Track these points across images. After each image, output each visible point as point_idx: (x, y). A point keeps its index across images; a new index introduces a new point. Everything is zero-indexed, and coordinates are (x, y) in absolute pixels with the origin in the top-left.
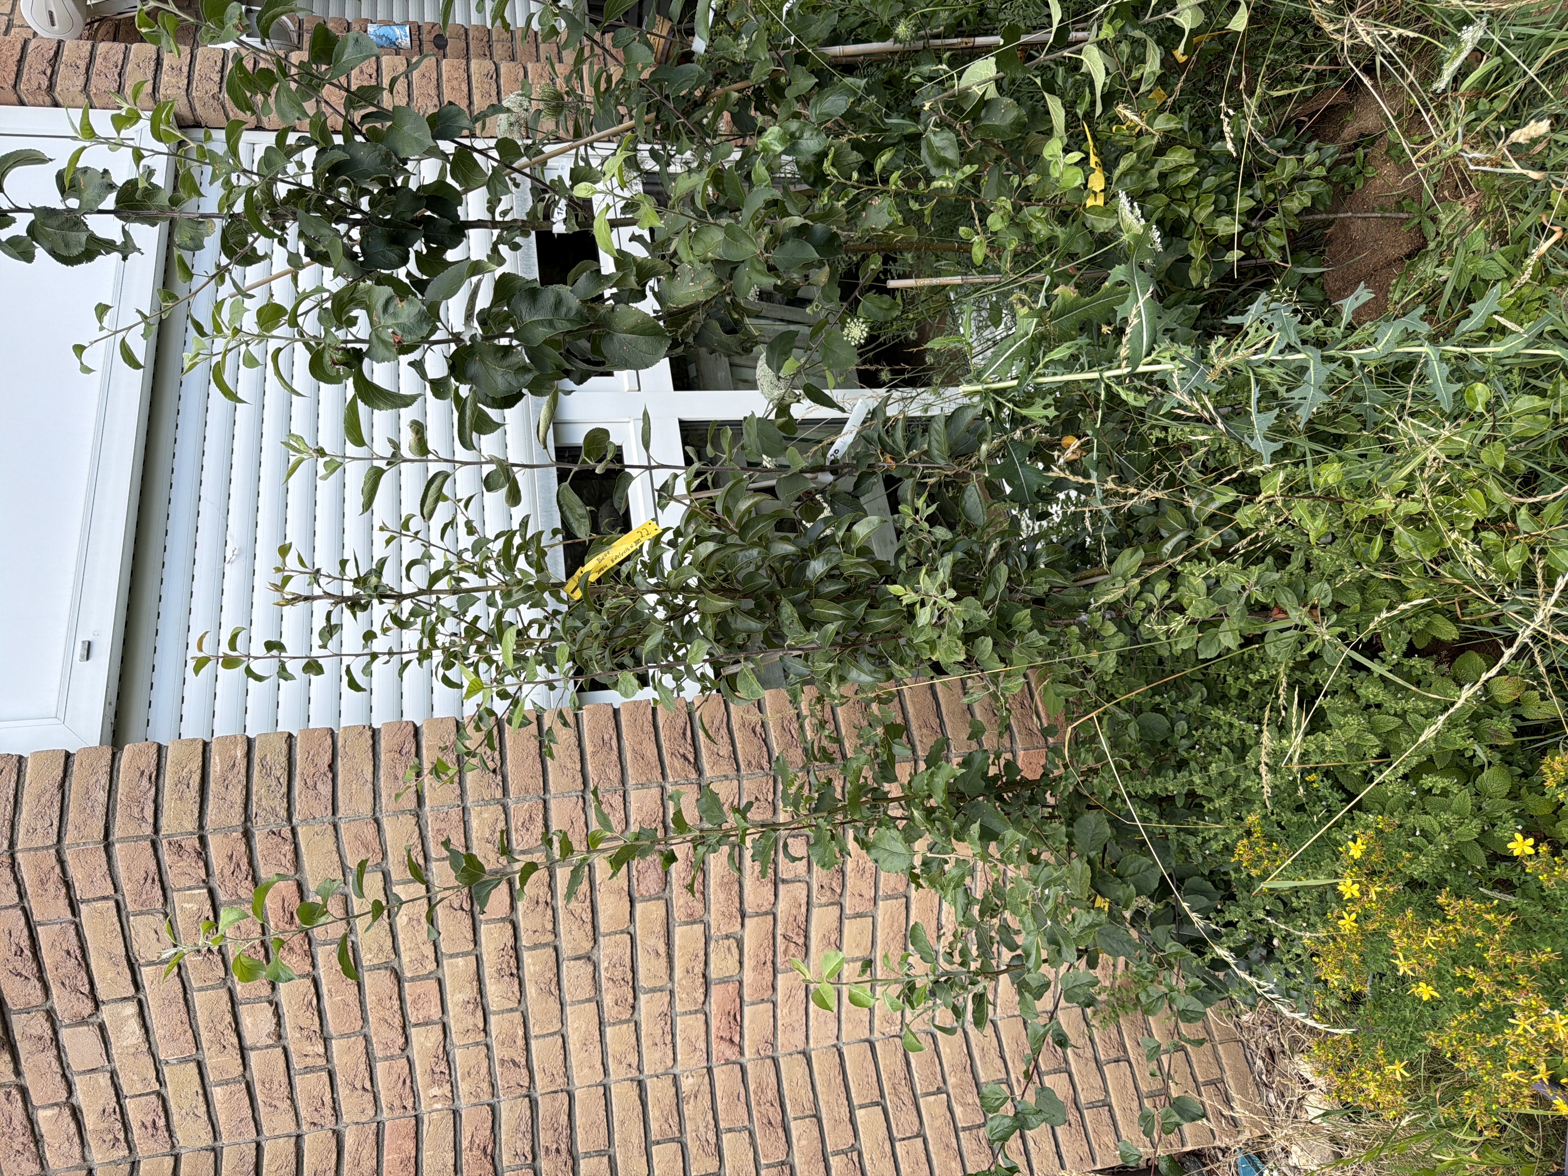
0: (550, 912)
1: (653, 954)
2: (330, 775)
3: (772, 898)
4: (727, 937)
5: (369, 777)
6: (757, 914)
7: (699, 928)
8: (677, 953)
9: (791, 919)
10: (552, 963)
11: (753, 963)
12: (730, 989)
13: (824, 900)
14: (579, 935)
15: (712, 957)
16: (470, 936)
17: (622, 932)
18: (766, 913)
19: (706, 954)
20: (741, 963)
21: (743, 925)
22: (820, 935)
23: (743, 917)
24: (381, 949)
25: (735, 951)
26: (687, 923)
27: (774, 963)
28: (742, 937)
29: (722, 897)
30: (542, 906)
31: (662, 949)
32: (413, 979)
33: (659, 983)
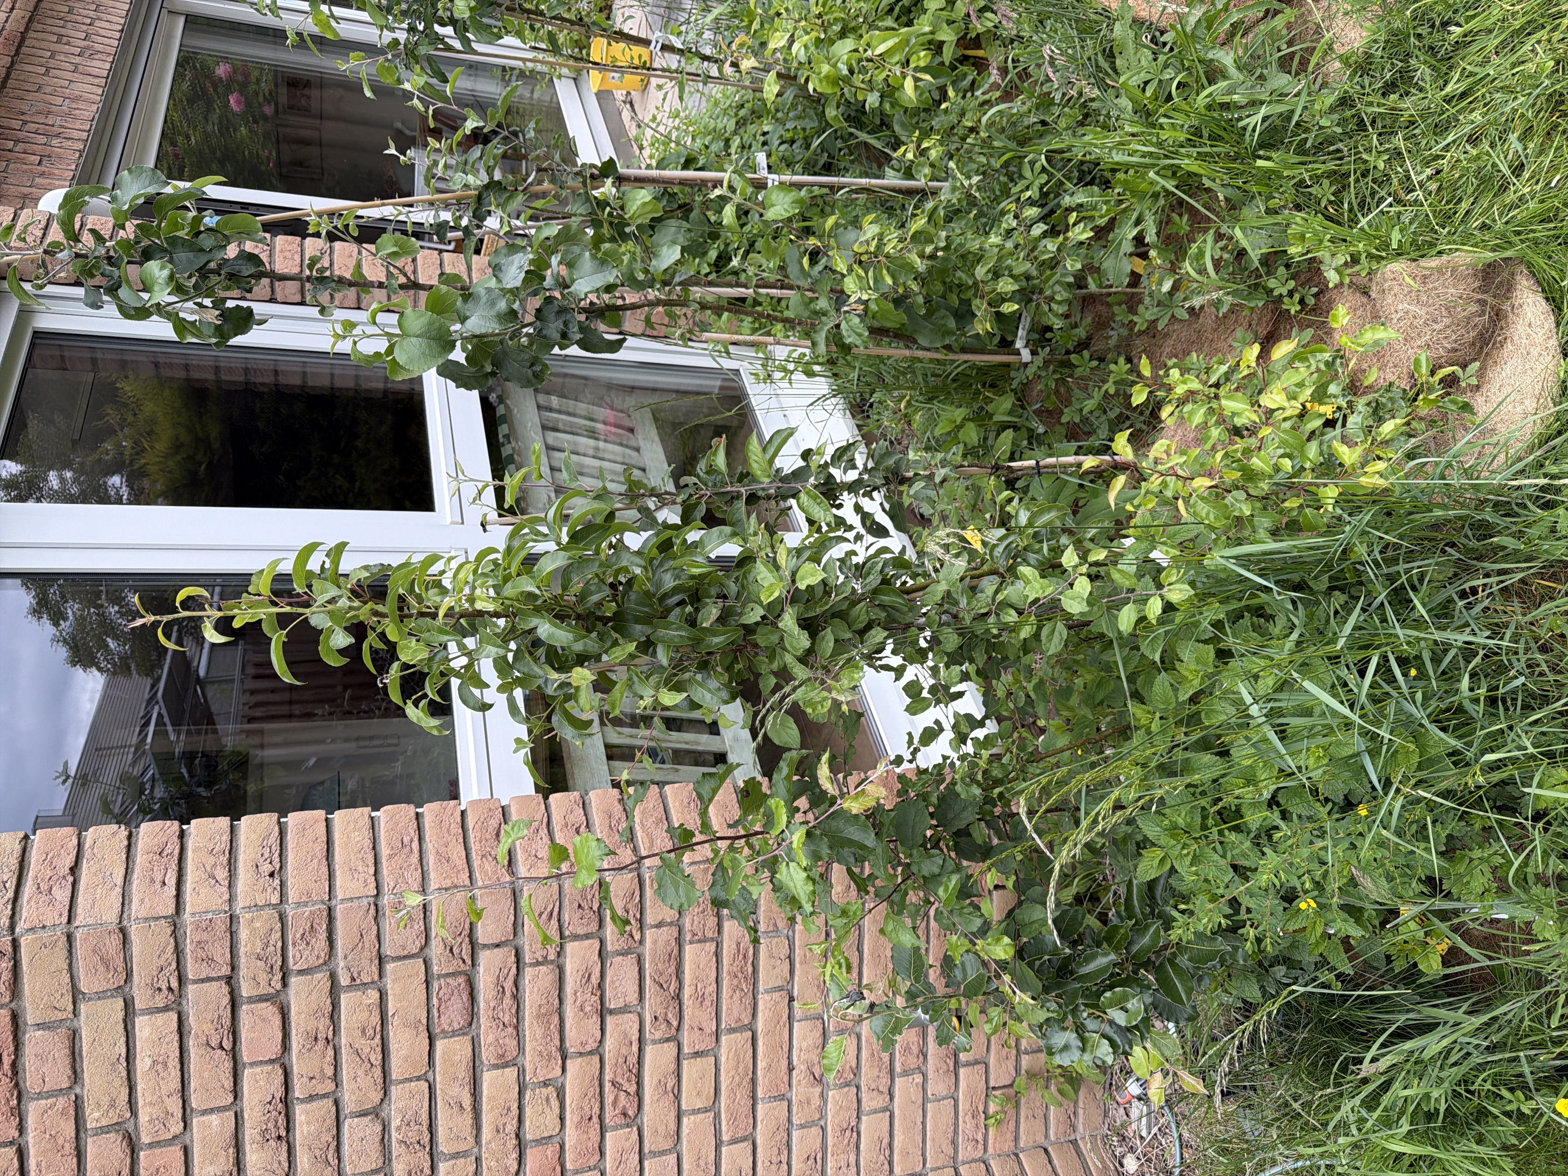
0: (330, 1052)
1: (456, 1109)
2: (70, 879)
3: (598, 1034)
4: (545, 1084)
5: (119, 881)
6: (581, 1054)
7: (511, 1073)
8: (485, 1107)
9: (621, 1060)
10: (331, 1121)
11: (576, 1119)
12: (549, 1153)
13: (658, 1035)
14: (365, 1081)
15: (528, 1111)
16: (229, 1084)
17: (419, 1078)
18: (591, 1053)
19: (519, 1108)
20: (562, 1119)
21: (564, 1070)
22: (655, 1081)
23: (564, 1059)
24: (113, 1105)
25: (555, 1104)
26: (496, 1067)
27: (601, 1118)
28: (563, 1086)
29: (539, 1033)
30: (321, 1043)
31: (467, 1102)
32: (151, 1145)
33: (463, 1147)
